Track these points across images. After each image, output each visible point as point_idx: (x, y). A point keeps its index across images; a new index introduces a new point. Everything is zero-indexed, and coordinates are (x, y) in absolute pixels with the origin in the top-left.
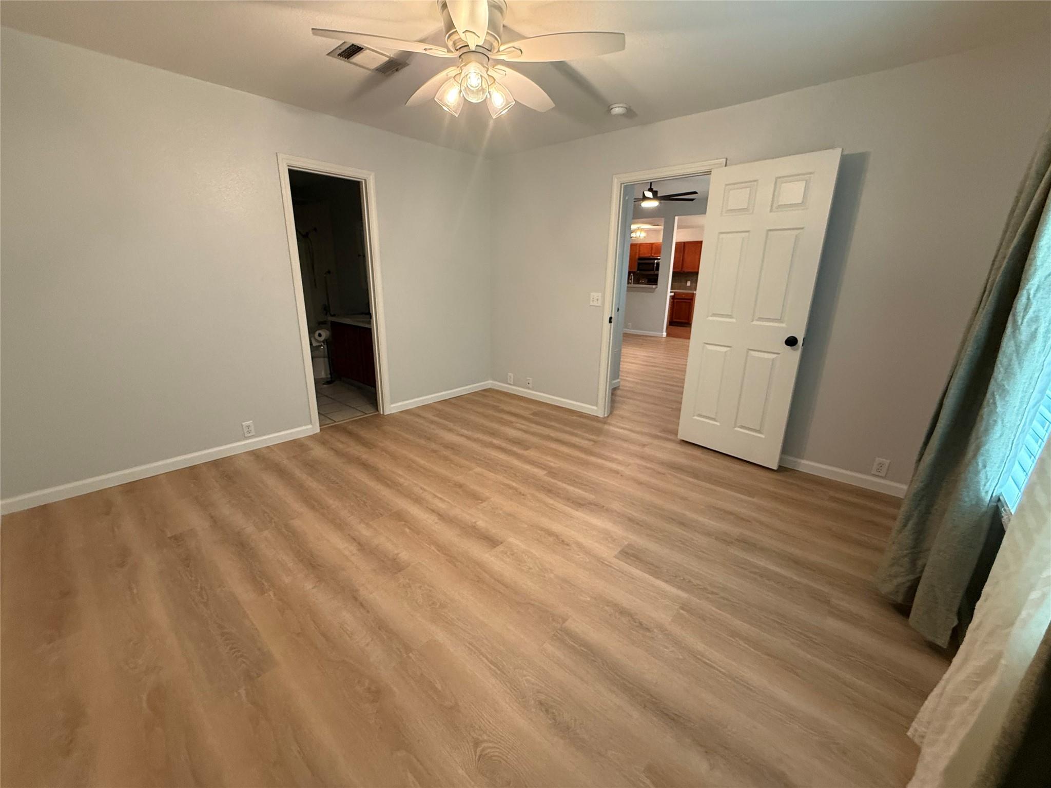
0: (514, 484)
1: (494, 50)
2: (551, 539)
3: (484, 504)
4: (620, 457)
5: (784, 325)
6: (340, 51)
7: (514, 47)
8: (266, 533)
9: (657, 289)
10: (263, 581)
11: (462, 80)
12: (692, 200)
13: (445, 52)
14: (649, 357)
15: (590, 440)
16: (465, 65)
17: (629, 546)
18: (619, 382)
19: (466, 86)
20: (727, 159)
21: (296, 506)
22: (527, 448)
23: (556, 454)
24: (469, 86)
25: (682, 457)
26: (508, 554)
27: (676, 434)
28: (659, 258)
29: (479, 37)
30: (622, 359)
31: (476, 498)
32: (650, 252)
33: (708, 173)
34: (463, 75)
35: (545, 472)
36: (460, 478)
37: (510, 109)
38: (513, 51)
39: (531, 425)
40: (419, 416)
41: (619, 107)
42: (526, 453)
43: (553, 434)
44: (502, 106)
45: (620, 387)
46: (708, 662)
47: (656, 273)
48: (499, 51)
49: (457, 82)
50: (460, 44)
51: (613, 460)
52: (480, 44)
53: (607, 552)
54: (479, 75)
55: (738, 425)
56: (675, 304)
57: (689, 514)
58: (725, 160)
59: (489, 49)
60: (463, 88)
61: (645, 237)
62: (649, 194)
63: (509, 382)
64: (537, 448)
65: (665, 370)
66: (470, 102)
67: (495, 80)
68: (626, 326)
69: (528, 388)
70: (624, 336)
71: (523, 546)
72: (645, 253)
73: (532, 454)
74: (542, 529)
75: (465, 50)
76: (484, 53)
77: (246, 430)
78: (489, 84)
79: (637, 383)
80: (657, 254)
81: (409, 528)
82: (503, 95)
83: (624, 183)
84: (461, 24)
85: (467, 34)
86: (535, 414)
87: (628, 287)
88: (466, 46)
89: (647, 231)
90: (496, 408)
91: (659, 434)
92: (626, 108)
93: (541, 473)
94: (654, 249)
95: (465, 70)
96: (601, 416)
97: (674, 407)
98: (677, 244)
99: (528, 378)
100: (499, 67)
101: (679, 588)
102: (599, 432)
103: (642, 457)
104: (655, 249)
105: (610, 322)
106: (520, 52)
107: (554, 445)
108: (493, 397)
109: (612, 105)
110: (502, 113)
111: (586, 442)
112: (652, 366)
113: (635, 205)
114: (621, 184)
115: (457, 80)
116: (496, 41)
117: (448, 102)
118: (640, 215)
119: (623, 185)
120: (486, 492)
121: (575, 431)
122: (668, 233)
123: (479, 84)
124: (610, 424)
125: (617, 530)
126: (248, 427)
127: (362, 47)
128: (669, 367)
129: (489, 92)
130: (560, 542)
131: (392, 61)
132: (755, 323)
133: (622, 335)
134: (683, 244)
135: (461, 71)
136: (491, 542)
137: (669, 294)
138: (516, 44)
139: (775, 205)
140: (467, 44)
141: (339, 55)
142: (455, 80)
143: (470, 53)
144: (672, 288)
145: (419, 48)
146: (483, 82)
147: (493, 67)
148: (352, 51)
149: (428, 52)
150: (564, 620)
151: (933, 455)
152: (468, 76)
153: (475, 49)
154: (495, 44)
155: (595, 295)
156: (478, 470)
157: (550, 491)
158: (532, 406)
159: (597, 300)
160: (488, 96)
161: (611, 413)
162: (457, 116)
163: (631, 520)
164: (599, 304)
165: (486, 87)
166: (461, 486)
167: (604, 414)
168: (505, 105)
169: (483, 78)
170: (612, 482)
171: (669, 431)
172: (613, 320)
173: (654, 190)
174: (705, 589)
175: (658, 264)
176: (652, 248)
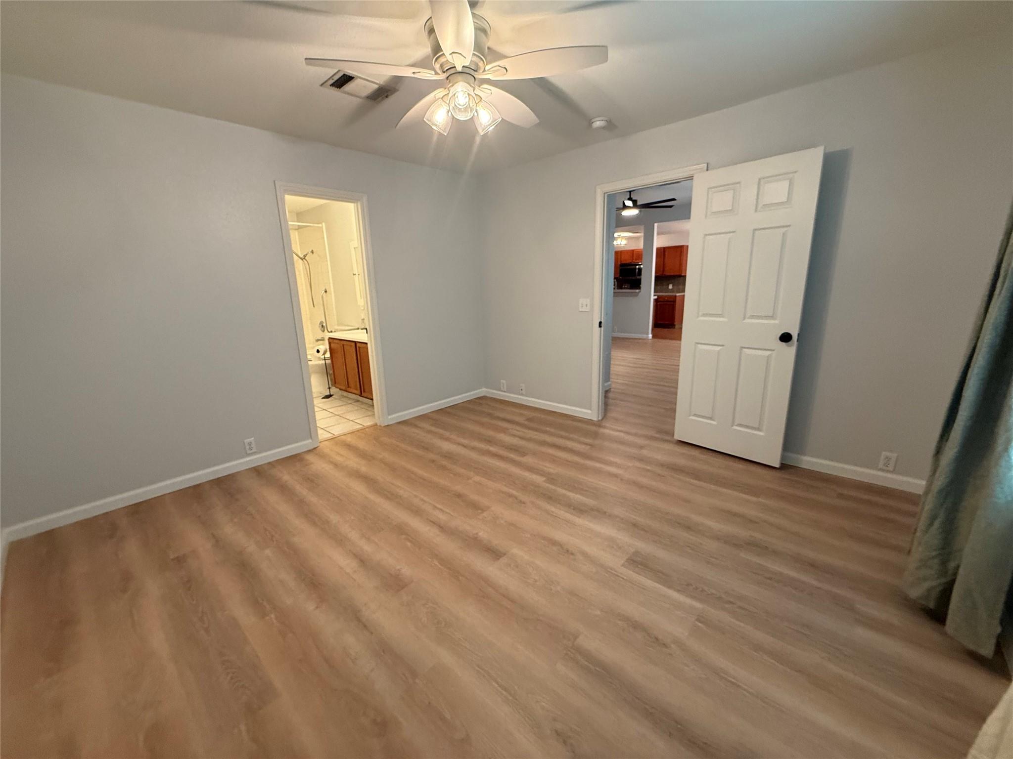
0: (514, 492)
1: (479, 70)
2: (555, 548)
3: (485, 514)
4: (617, 460)
5: (777, 322)
6: (331, 82)
7: (499, 66)
8: (268, 552)
9: (640, 293)
10: (265, 603)
11: (450, 99)
12: (671, 207)
13: (432, 74)
14: (639, 359)
15: (586, 444)
16: (453, 86)
17: (637, 553)
18: (611, 384)
19: (454, 106)
20: (708, 164)
21: (297, 522)
22: (524, 454)
23: (554, 460)
24: (457, 104)
25: (681, 458)
26: (512, 566)
27: (673, 435)
28: (640, 263)
29: (465, 58)
30: (612, 362)
31: (476, 507)
32: (631, 259)
33: (691, 178)
34: (450, 95)
35: (544, 479)
36: (459, 488)
37: (496, 126)
38: (498, 70)
39: (526, 431)
40: (416, 426)
41: (599, 120)
42: (524, 460)
43: (548, 439)
44: (490, 122)
45: (612, 390)
46: (733, 680)
47: (638, 277)
48: (484, 71)
49: (445, 102)
50: (446, 67)
51: (610, 464)
52: (467, 64)
53: (615, 561)
54: (467, 93)
55: (736, 424)
56: (659, 307)
57: (696, 518)
58: (706, 165)
59: (475, 69)
60: (451, 108)
61: (625, 244)
62: (629, 203)
63: (502, 389)
64: (534, 454)
65: (653, 371)
66: (458, 119)
67: (481, 98)
68: (613, 331)
69: (522, 395)
70: (612, 340)
71: (527, 557)
72: (627, 260)
73: (529, 460)
74: (544, 538)
75: (452, 71)
76: (469, 73)
77: (248, 447)
78: (477, 102)
79: (627, 385)
80: (638, 260)
81: (410, 541)
82: (490, 112)
83: (607, 193)
84: (447, 46)
85: (454, 55)
86: (529, 420)
87: (614, 293)
88: (453, 67)
89: (629, 238)
90: (490, 415)
91: (657, 436)
92: (607, 121)
93: (539, 479)
94: (634, 255)
95: (452, 89)
96: (595, 419)
97: (668, 407)
98: (658, 249)
99: (521, 385)
100: (485, 86)
101: (692, 597)
102: (596, 435)
103: (641, 459)
104: (636, 255)
105: (600, 326)
106: (505, 71)
107: (551, 451)
108: (487, 404)
109: (593, 119)
110: (489, 130)
111: (583, 446)
112: (640, 368)
113: (617, 214)
114: (605, 193)
115: (445, 100)
116: (482, 62)
117: (437, 122)
118: (622, 224)
119: (606, 195)
120: (484, 501)
121: (571, 436)
122: (649, 239)
123: (466, 103)
124: (605, 427)
125: (623, 537)
126: (250, 444)
127: (353, 76)
128: (657, 368)
129: (476, 111)
130: (565, 552)
131: (382, 88)
132: (747, 321)
133: (611, 338)
134: (663, 249)
135: (448, 92)
136: (495, 554)
137: (653, 298)
138: (501, 63)
139: (760, 206)
140: (453, 66)
141: (332, 85)
142: (443, 101)
143: (458, 74)
144: (655, 292)
145: (408, 72)
146: (471, 99)
147: (479, 87)
148: (343, 81)
149: (416, 76)
150: (576, 638)
151: (956, 450)
152: (456, 96)
153: (462, 70)
154: (481, 64)
155: (583, 301)
156: (477, 478)
157: (550, 498)
158: (526, 412)
159: (586, 305)
160: (476, 114)
161: (605, 416)
162: (446, 135)
163: (635, 525)
164: (588, 309)
165: (473, 106)
166: (459, 496)
167: (599, 417)
168: (493, 122)
169: (470, 97)
170: (612, 486)
171: (665, 433)
172: (602, 325)
173: (634, 199)
174: (720, 598)
175: (640, 269)
176: (633, 254)
